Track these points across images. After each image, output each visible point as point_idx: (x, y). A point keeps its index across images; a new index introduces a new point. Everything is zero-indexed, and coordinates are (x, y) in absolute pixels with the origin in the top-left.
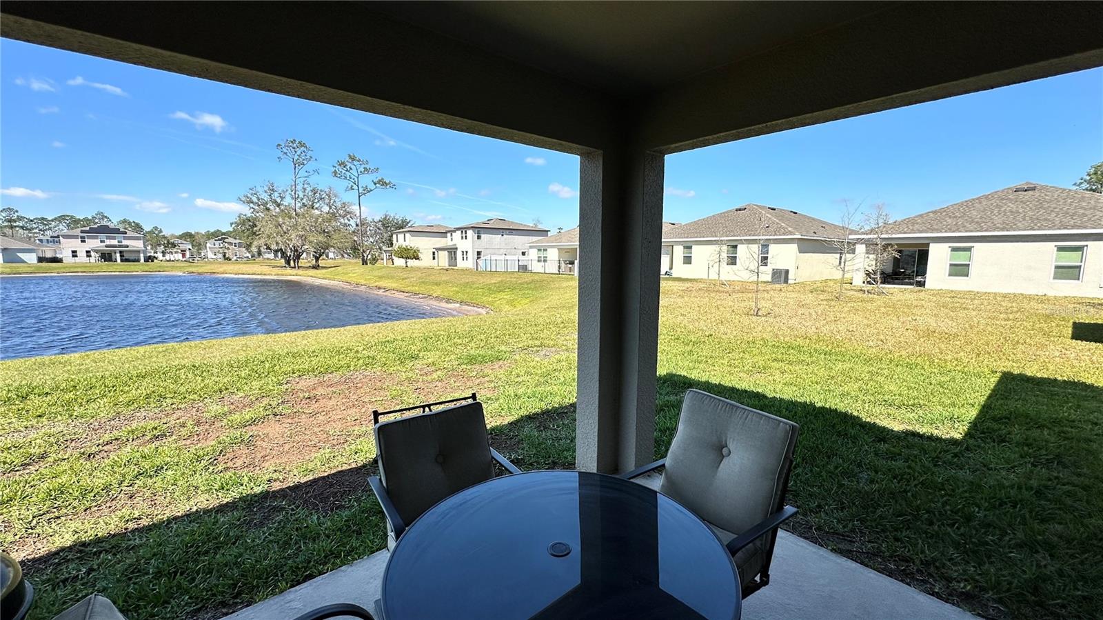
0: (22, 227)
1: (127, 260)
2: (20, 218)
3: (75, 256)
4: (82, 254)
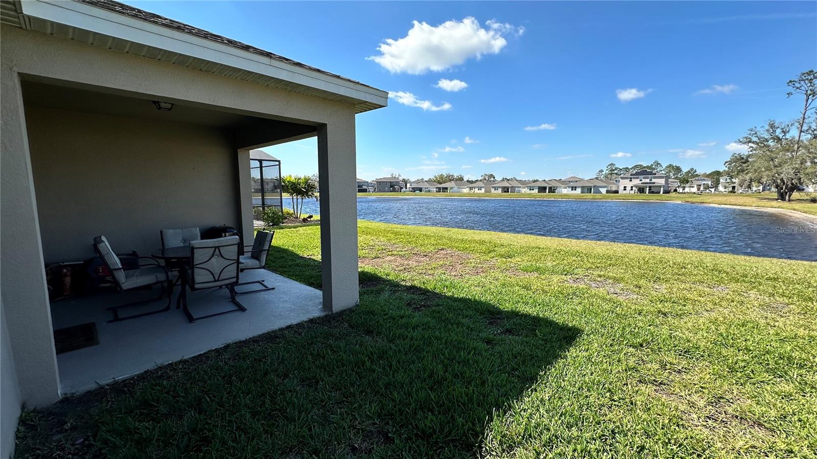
0: (616, 174)
1: (653, 192)
2: (616, 169)
3: (625, 190)
4: (628, 188)
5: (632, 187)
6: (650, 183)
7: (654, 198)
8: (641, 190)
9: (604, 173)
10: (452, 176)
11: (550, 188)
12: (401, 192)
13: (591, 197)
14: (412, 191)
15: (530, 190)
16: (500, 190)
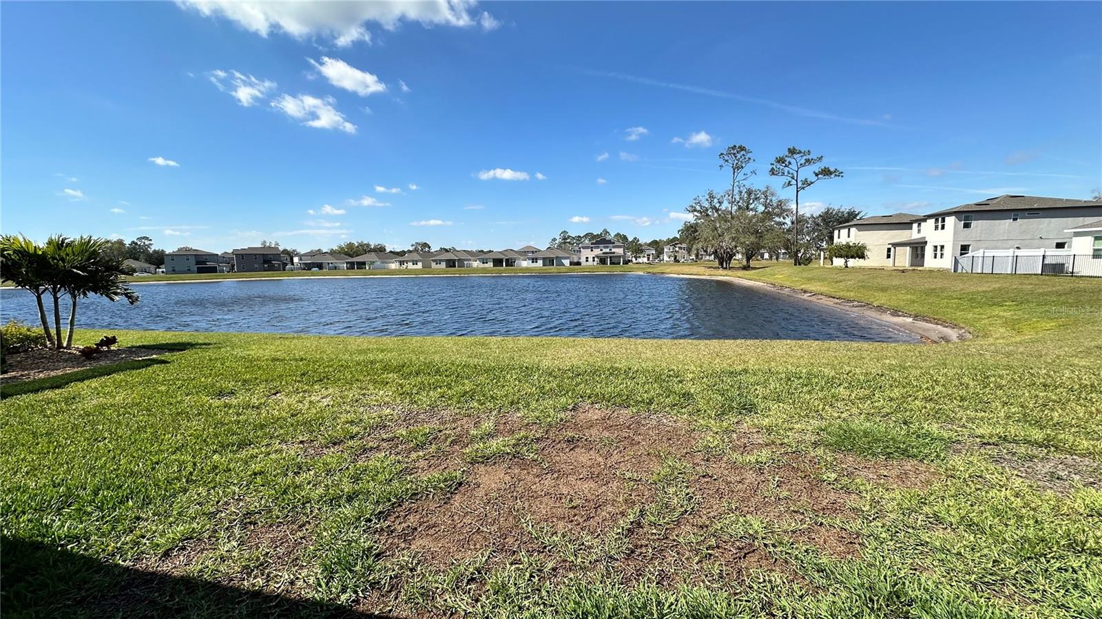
0: (569, 243)
1: (613, 263)
2: (569, 237)
3: (587, 261)
4: (590, 259)
5: (594, 258)
6: (611, 253)
7: (617, 270)
8: (603, 261)
9: (557, 242)
10: (368, 245)
11: (507, 260)
12: (284, 270)
13: (556, 271)
14: (304, 269)
15: (483, 263)
16: (443, 265)
